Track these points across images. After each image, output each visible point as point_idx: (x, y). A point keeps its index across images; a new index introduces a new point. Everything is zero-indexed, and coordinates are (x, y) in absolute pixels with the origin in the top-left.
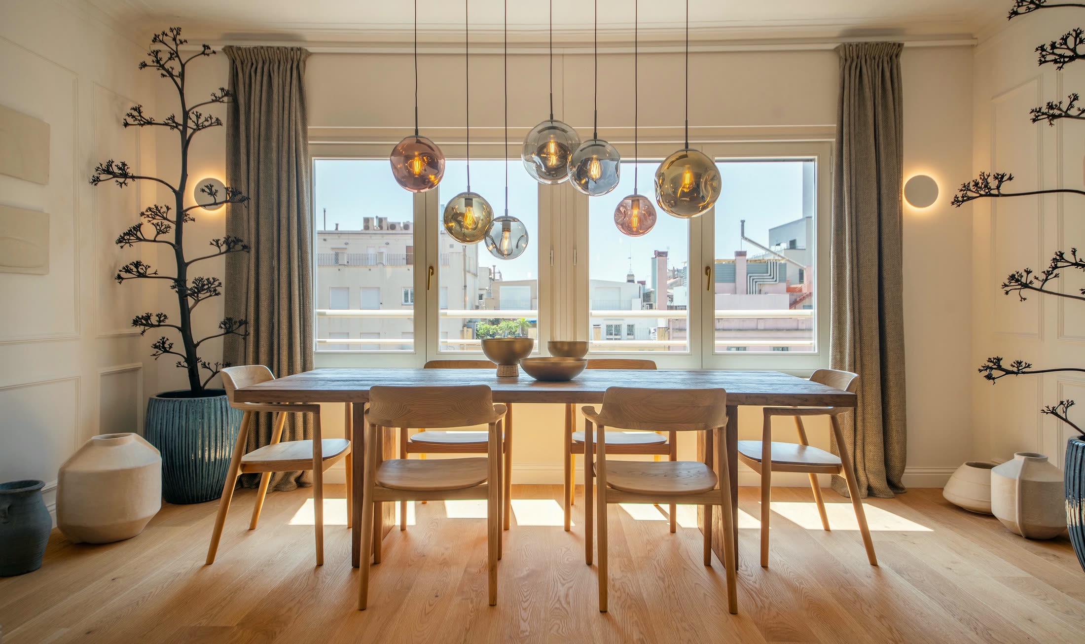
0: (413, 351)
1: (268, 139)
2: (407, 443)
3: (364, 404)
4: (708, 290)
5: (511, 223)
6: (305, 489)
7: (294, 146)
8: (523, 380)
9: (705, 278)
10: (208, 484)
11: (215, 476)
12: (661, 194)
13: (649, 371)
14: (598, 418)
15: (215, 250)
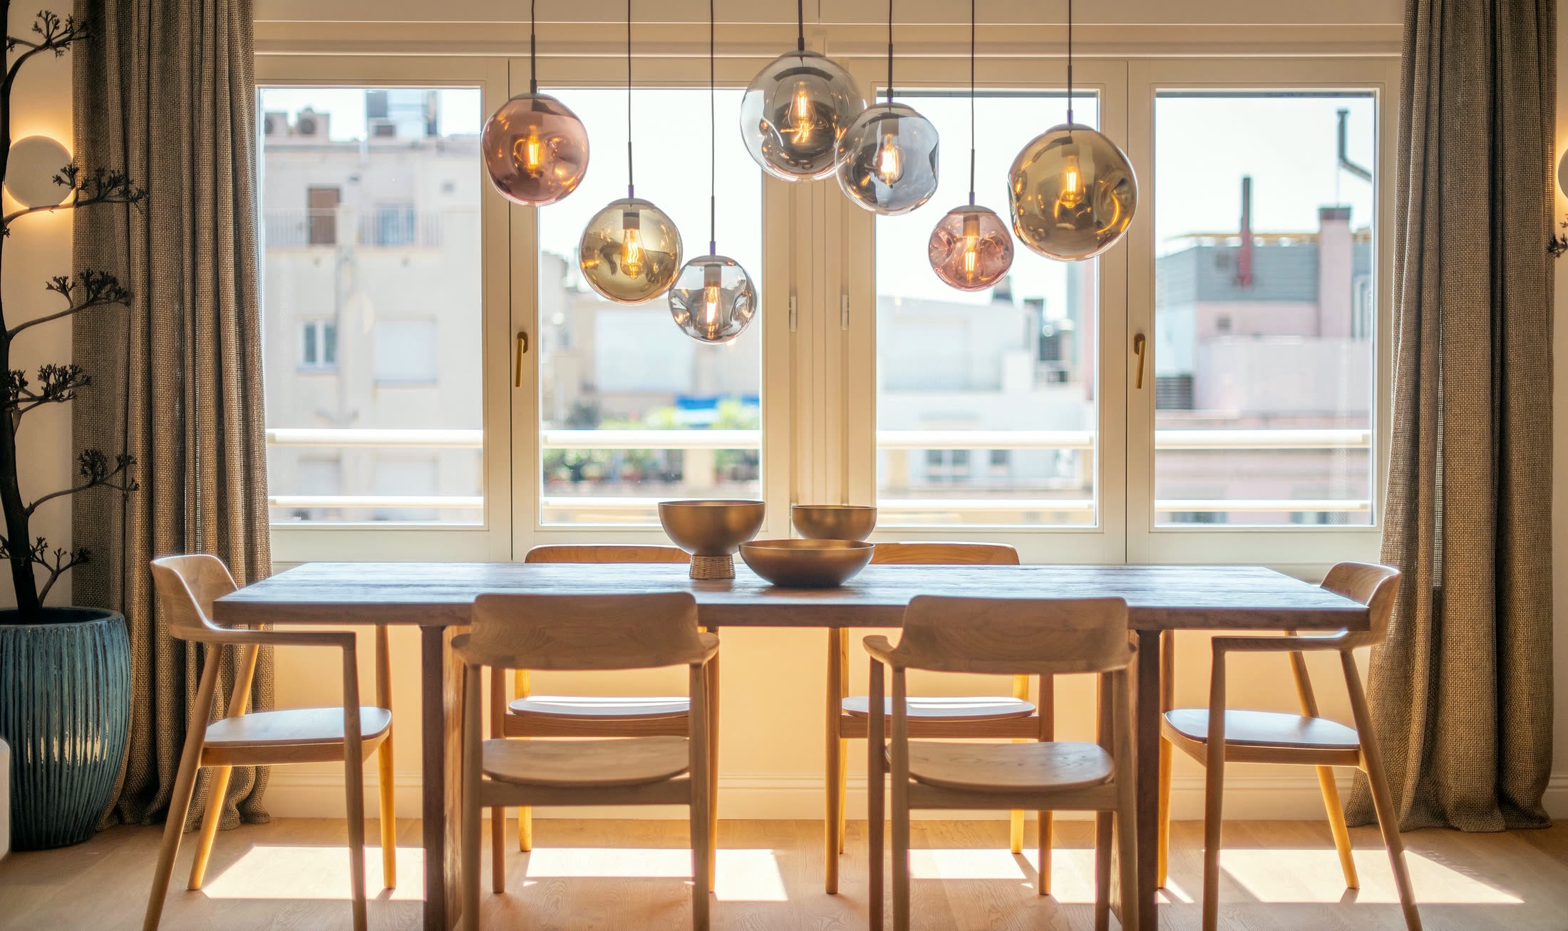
0: (482, 524)
1: (168, 48)
2: (506, 715)
3: (443, 628)
4: (1139, 386)
5: (722, 267)
6: (256, 827)
7: (227, 68)
8: (744, 586)
9: (1134, 359)
10: (69, 808)
11: (84, 791)
12: (1019, 212)
13: (1001, 569)
14: (893, 656)
15: (62, 303)
